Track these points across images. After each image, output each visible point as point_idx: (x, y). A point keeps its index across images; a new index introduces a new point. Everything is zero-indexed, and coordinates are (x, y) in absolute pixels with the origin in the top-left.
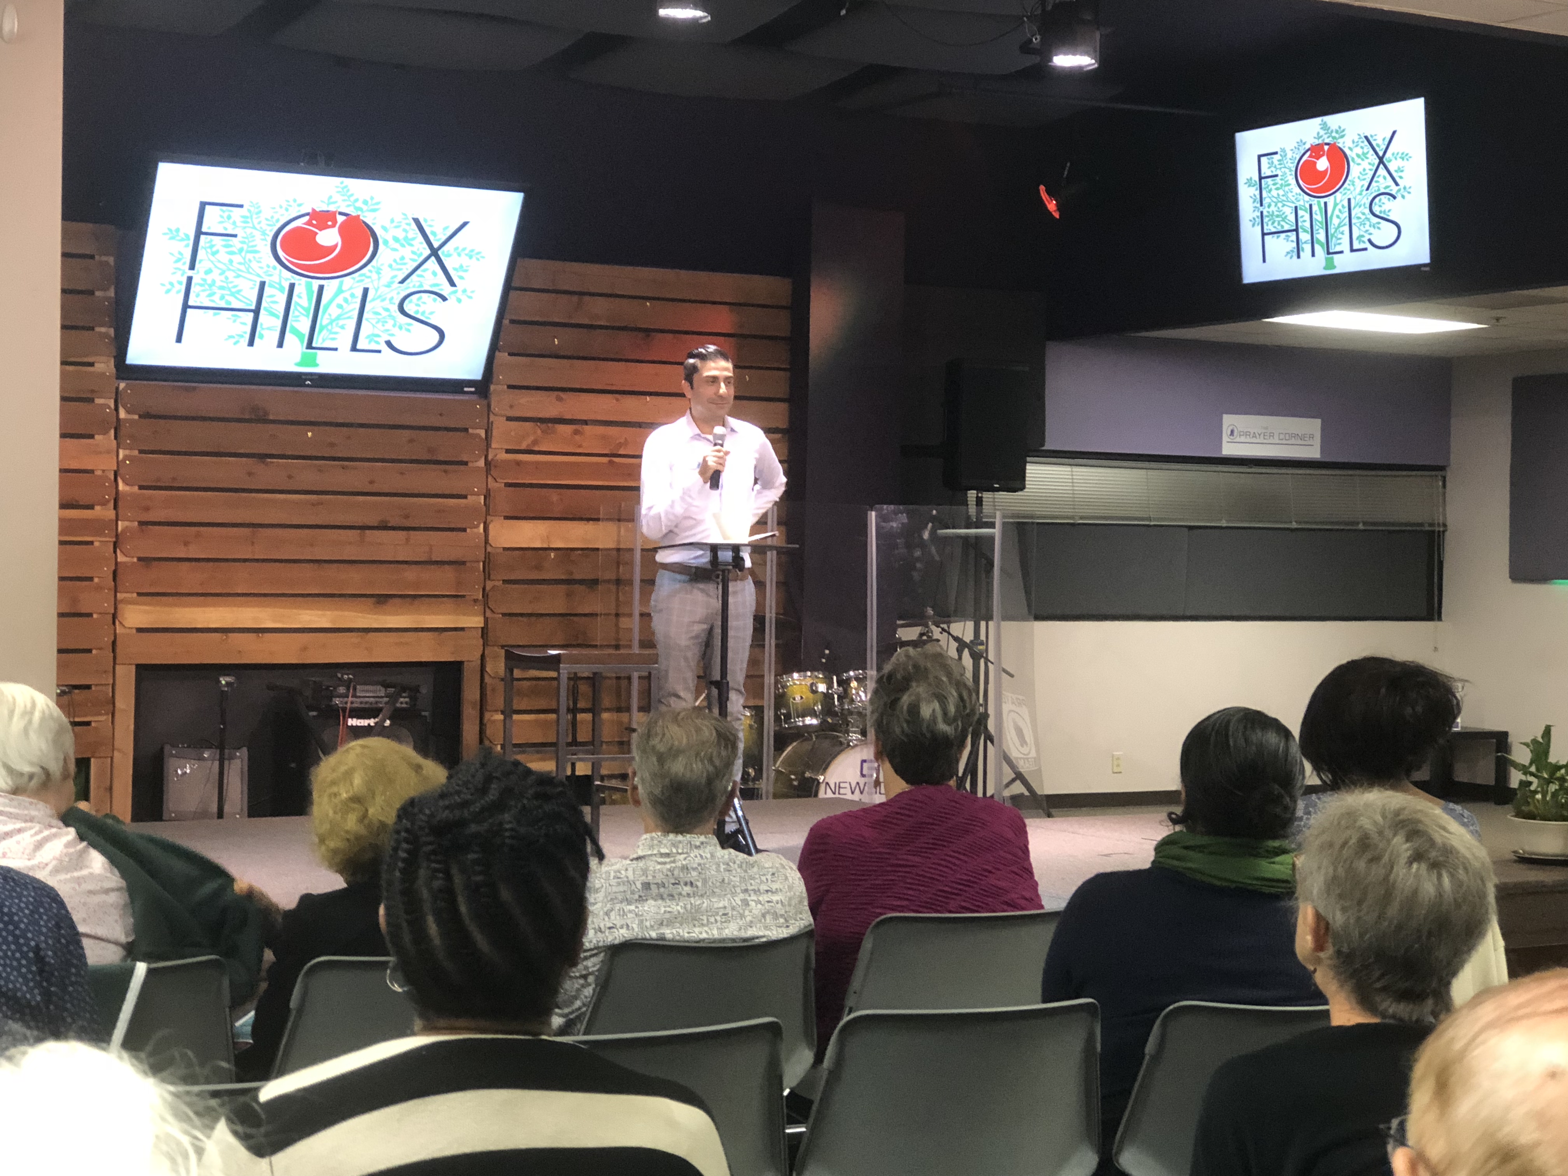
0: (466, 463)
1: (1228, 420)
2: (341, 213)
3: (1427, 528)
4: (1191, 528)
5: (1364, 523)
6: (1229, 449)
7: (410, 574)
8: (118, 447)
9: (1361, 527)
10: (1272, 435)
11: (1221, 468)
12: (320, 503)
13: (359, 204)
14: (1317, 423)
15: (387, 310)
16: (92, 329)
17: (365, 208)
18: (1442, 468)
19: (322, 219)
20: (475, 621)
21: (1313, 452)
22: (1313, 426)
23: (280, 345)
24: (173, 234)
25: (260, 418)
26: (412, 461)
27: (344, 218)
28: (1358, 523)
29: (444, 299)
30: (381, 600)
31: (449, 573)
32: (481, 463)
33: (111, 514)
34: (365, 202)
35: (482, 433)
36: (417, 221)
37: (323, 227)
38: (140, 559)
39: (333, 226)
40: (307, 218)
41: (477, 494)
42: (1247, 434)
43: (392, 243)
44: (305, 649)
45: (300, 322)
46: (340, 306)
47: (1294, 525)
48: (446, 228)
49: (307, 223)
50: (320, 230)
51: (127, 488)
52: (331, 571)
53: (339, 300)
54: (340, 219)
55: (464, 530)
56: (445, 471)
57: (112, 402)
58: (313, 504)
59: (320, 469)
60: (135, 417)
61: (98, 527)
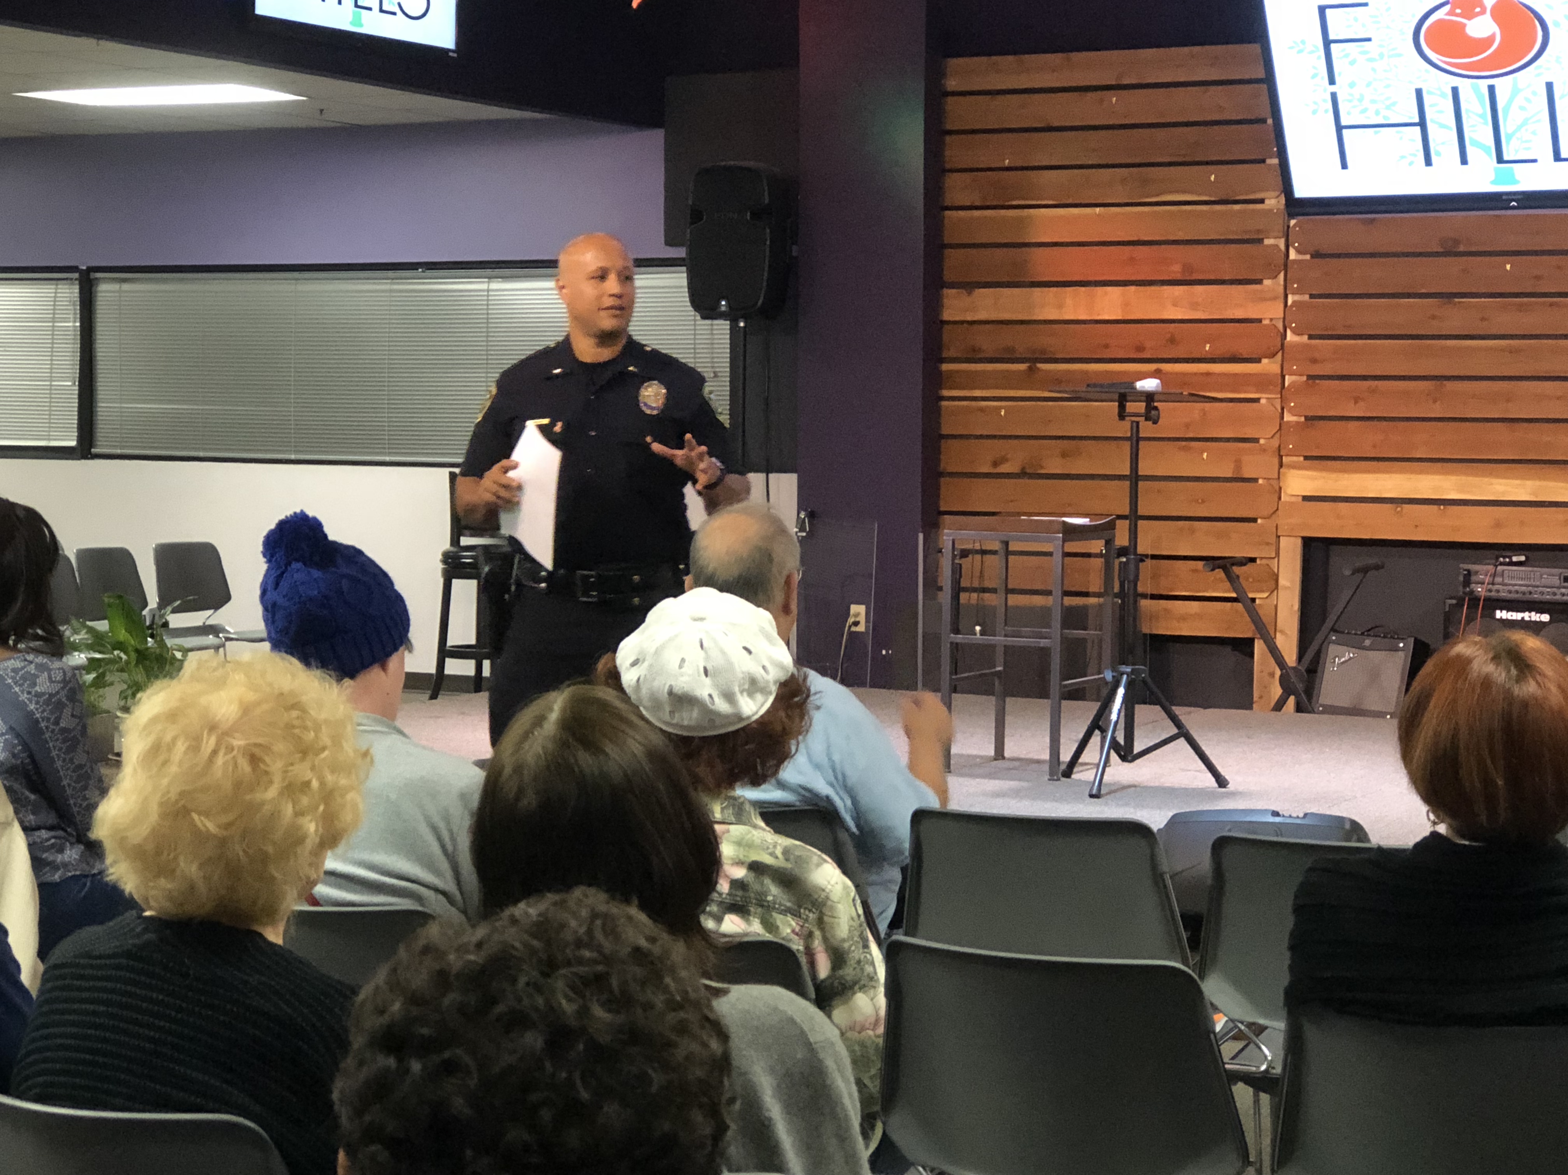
8: (1289, 292)
23: (1464, 161)
24: (1300, 46)
25: (1451, 249)
33: (1278, 368)
37: (1470, 15)
38: (1307, 418)
39: (1483, 12)
45: (1479, 131)
46: (1522, 108)
49: (1448, 14)
50: (1469, 19)
51: (1297, 338)
53: (1521, 101)
57: (1282, 244)
58: (1512, 351)
59: (1520, 308)
60: (1308, 257)
61: (1262, 382)
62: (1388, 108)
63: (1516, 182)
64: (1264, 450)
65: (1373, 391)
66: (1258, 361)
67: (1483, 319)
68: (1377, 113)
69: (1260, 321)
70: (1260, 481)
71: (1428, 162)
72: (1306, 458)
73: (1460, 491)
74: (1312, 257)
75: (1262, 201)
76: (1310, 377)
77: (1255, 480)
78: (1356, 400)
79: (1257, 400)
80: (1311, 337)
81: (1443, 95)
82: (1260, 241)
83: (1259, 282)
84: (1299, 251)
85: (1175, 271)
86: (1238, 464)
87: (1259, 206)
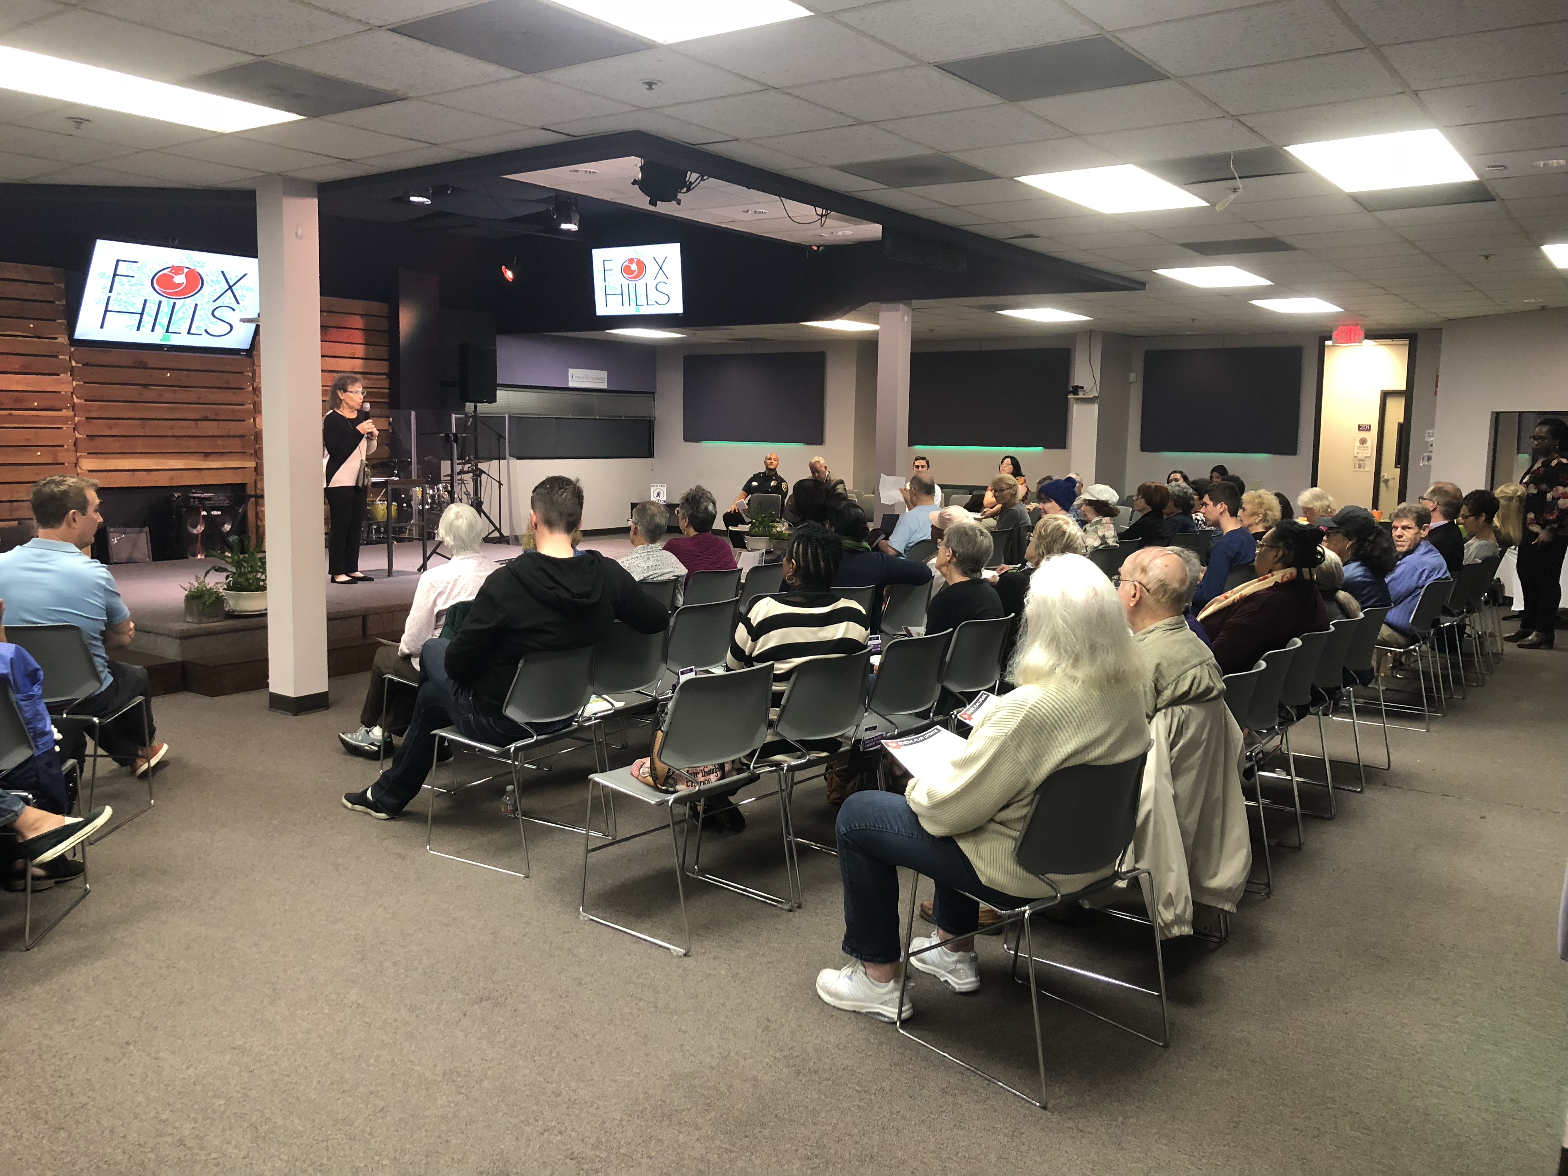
0: (243, 389)
1: (571, 371)
2: (187, 268)
3: (648, 419)
4: (556, 418)
5: (625, 417)
6: (572, 384)
7: (220, 442)
8: (73, 380)
9: (623, 418)
10: (588, 378)
11: (568, 392)
12: (175, 408)
13: (196, 263)
14: (606, 372)
15: (206, 314)
16: (55, 321)
17: (198, 265)
18: (653, 393)
19: (177, 270)
20: (252, 464)
21: (604, 386)
22: (604, 374)
23: (153, 330)
24: (102, 275)
25: (144, 366)
26: (219, 388)
27: (188, 270)
28: (622, 417)
29: (234, 310)
30: (207, 455)
31: (237, 441)
32: (251, 389)
33: (72, 414)
34: (199, 263)
35: (251, 374)
36: (222, 272)
37: (177, 274)
38: (87, 436)
39: (182, 273)
40: (169, 269)
41: (250, 404)
42: (578, 377)
43: (211, 283)
44: (172, 479)
45: (163, 320)
46: (183, 312)
47: (598, 417)
48: (236, 276)
49: (169, 272)
50: (176, 275)
51: (79, 401)
52: (183, 441)
53: (183, 309)
54: (186, 270)
55: (244, 421)
56: (234, 393)
57: (68, 358)
58: (172, 409)
59: (174, 392)
60: (80, 365)
61: (65, 420)
62: (130, 305)
63: (170, 341)
64: (67, 450)
65: (116, 424)
66: (61, 410)
67: (160, 395)
68: (125, 307)
69: (60, 392)
70: (66, 464)
71: (138, 329)
72: (88, 453)
73: (157, 466)
74: (83, 365)
75: (56, 338)
76: (87, 418)
77: (63, 464)
78: (111, 428)
79: (61, 428)
80: (86, 400)
81: (155, 304)
82: (57, 357)
83: (58, 375)
84: (76, 362)
85: (16, 367)
86: (55, 456)
87: (56, 341)
